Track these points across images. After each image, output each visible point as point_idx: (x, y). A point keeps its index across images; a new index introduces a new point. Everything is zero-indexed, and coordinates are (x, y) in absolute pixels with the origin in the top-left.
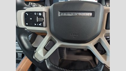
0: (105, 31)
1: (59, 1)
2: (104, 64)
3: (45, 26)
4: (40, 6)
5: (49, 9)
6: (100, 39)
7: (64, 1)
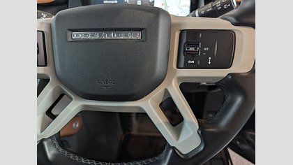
0: (175, 72)
1: (105, 2)
2: (174, 148)
3: (44, 64)
4: (44, 16)
5: (51, 24)
6: (166, 92)
7: (116, 2)
